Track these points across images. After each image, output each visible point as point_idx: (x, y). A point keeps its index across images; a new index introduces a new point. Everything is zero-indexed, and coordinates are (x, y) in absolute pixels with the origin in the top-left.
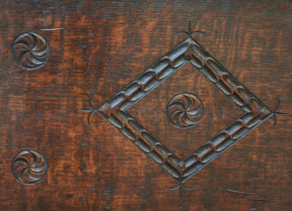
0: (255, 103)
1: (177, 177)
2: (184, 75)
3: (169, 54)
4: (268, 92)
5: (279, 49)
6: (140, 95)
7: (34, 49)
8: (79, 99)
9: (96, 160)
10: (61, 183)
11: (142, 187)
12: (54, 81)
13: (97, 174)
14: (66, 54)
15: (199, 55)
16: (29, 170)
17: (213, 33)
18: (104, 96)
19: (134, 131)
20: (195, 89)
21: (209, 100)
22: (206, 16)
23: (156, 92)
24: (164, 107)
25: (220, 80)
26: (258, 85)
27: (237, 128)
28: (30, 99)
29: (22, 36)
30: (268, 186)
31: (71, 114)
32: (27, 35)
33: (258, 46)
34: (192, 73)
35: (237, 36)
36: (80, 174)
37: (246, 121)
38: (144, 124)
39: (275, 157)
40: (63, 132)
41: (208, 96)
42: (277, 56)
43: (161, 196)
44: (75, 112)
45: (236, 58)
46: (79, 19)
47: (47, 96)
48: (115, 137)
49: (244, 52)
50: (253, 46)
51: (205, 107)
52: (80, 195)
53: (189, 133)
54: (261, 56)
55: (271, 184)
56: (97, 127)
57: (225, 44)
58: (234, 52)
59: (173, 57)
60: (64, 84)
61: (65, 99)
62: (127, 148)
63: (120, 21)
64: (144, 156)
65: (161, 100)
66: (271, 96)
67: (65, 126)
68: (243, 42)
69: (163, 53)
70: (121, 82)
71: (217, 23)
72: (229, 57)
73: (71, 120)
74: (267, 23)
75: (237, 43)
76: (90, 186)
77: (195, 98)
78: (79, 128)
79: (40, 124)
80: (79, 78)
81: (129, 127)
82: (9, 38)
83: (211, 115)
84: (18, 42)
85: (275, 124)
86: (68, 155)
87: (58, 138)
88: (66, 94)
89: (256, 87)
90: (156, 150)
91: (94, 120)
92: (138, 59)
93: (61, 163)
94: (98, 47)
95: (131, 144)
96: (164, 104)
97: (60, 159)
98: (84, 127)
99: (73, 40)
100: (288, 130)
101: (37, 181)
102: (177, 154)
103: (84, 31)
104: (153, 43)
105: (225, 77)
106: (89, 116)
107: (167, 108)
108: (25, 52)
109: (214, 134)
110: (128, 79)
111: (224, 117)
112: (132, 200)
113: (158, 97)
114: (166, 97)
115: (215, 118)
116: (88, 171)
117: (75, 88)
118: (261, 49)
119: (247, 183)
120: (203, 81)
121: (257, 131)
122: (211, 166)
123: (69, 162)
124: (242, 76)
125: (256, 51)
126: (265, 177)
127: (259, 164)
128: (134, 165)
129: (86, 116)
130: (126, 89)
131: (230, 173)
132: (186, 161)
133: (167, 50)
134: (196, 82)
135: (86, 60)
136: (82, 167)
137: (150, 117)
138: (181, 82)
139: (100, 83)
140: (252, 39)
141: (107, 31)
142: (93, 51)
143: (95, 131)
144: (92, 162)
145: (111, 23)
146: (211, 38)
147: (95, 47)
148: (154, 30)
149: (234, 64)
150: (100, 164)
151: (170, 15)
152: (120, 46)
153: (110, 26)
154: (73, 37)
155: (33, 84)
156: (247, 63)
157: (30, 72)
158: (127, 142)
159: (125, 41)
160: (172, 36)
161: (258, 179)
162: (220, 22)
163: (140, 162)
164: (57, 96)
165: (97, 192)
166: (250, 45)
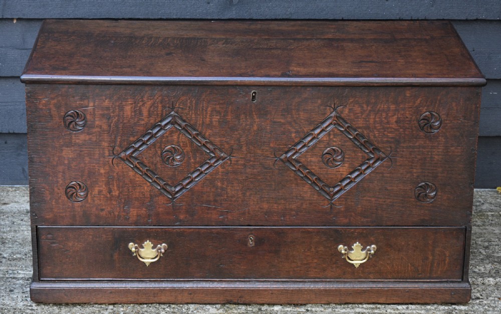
0: (217, 150)
1: (171, 197)
3: (161, 121)
4: (225, 143)
5: (230, 117)
6: (144, 147)
7: (77, 120)
8: (106, 150)
9: (118, 187)
10: (97, 202)
11: (149, 204)
12: (90, 139)
13: (119, 196)
14: (97, 123)
15: (180, 122)
16: (77, 195)
17: (188, 108)
18: (122, 148)
19: (141, 169)
20: (178, 142)
21: (188, 149)
22: (183, 98)
23: (154, 145)
24: (159, 154)
25: (194, 137)
26: (218, 139)
27: (207, 166)
28: (76, 150)
29: (69, 113)
30: (229, 202)
31: (102, 159)
32: (72, 111)
34: (176, 132)
35: (203, 109)
36: (108, 196)
37: (213, 161)
38: (148, 165)
39: (233, 184)
40: (97, 170)
41: (187, 146)
42: (229, 121)
43: (161, 209)
44: (104, 157)
45: (203, 123)
46: (104, 101)
47: (86, 148)
48: (130, 173)
49: (208, 120)
50: (213, 116)
51: (186, 153)
52: (109, 209)
53: (176, 170)
54: (219, 122)
55: (231, 201)
56: (118, 166)
57: (195, 115)
58: (201, 119)
59: (163, 123)
60: (96, 141)
61: (97, 150)
62: (137, 179)
63: (130, 102)
64: (149, 184)
65: (157, 150)
66: (227, 146)
67: (98, 166)
68: (207, 113)
69: (157, 121)
70: (132, 139)
71: (190, 102)
72: (198, 123)
73: (101, 162)
74: (221, 102)
75: (203, 114)
76: (115, 203)
77: (179, 148)
78: (107, 168)
79: (82, 165)
80: (105, 137)
81: (138, 166)
82: (62, 114)
83: (190, 158)
84: (67, 116)
85: (231, 163)
86: (100, 184)
87: (94, 173)
88: (98, 147)
89: (217, 140)
90: (156, 180)
91: (116, 163)
92: (141, 125)
93: (96, 190)
94: (117, 118)
95: (140, 177)
96: (159, 152)
97: (96, 187)
98: (110, 166)
99: (101, 115)
100: (239, 167)
101: (82, 201)
102: (169, 183)
103: (108, 108)
104: (149, 115)
105: (197, 135)
106: (113, 160)
107: (161, 154)
108: (72, 122)
109: (192, 170)
110: (136, 137)
111: (198, 159)
112: (142, 212)
113: (155, 148)
114: (160, 147)
115: (192, 160)
116: (114, 194)
117: (103, 143)
118: (218, 117)
119: (215, 201)
120: (183, 138)
121: (220, 168)
122: (191, 189)
123: (101, 188)
124: (207, 134)
125: (216, 118)
126: (227, 197)
127: (222, 189)
128: (142, 190)
129: (111, 160)
130: (135, 143)
131: (204, 194)
132: (175, 187)
133: (160, 119)
134: (179, 138)
135: (110, 126)
136: (110, 192)
137: (151, 160)
138: (170, 138)
139: (119, 140)
140: (212, 111)
141: (121, 108)
142: (114, 121)
143: (117, 169)
144: (116, 188)
145: (124, 103)
146: (186, 111)
147: (115, 118)
148: (151, 107)
149: (202, 127)
150: (121, 190)
151: (160, 98)
152: (129, 117)
153: (123, 105)
154: (101, 112)
155: (77, 141)
156: (210, 126)
157: (75, 134)
158: (138, 176)
159: (133, 114)
160: (162, 111)
161: (222, 198)
162: (191, 102)
163: (146, 188)
164: (93, 148)
165: (120, 207)
166: (211, 115)
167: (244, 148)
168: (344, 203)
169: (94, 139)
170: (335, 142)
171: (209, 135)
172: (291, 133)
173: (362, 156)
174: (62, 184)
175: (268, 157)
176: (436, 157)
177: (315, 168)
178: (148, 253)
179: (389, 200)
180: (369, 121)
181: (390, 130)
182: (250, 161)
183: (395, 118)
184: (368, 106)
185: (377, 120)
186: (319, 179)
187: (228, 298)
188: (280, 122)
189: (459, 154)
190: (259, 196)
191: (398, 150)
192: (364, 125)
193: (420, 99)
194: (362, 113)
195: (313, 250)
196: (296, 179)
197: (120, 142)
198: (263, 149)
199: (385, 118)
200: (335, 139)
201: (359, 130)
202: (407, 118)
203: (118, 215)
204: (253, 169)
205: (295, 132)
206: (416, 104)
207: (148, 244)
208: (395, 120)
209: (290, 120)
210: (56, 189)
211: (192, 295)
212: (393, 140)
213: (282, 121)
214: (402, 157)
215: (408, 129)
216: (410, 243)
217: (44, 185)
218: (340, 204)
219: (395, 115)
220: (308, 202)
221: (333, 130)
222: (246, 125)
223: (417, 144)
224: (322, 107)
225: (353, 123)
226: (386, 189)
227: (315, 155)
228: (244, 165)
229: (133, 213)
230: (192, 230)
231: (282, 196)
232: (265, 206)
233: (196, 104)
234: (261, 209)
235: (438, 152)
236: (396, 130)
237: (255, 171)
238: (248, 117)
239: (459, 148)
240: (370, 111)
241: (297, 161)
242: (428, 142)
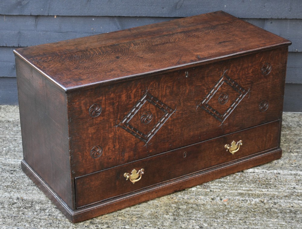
0: (168, 109)
1: (145, 141)
2: (146, 105)
4: (173, 104)
5: (175, 89)
6: (133, 116)
7: (96, 110)
8: (112, 123)
9: (119, 143)
10: (107, 154)
11: (134, 148)
12: (103, 119)
13: (119, 148)
14: (107, 108)
16: (96, 153)
17: (154, 89)
18: (120, 120)
19: (131, 129)
20: (149, 109)
22: (152, 83)
23: (137, 114)
25: (157, 104)
26: (169, 102)
27: (164, 119)
28: (96, 128)
29: (92, 106)
32: (94, 105)
33: (168, 89)
34: (148, 104)
35: (161, 88)
36: (113, 149)
37: (167, 115)
38: (134, 126)
39: (176, 125)
40: (107, 136)
41: (154, 110)
42: (175, 91)
43: (140, 150)
44: (111, 128)
45: (162, 95)
46: (111, 95)
47: (101, 125)
48: (124, 133)
49: (164, 93)
51: (153, 114)
52: (114, 157)
53: (148, 125)
54: (170, 92)
55: (175, 135)
56: (118, 131)
57: (158, 91)
58: (161, 93)
59: (142, 100)
61: (107, 124)
62: (129, 136)
63: (124, 92)
64: (134, 137)
65: (139, 116)
67: (108, 134)
68: (163, 89)
69: (138, 99)
70: (125, 113)
72: (159, 95)
73: (110, 131)
74: (171, 81)
76: (117, 153)
77: (149, 112)
78: (113, 133)
79: (99, 135)
80: (112, 116)
81: (129, 128)
82: (88, 108)
84: (91, 109)
85: (175, 114)
86: (109, 144)
87: (106, 138)
88: (108, 122)
90: (138, 134)
91: (117, 129)
92: (130, 104)
93: (107, 148)
94: (118, 103)
97: (107, 146)
99: (109, 103)
100: (180, 115)
101: (99, 156)
102: (145, 133)
103: (113, 99)
104: (135, 98)
107: (141, 118)
108: (93, 111)
109: (156, 123)
110: (128, 112)
111: (159, 116)
112: (131, 154)
114: (140, 114)
115: (156, 118)
116: (116, 147)
117: (111, 120)
118: (169, 90)
119: (168, 137)
120: (152, 106)
122: (156, 134)
123: (110, 146)
124: (164, 101)
125: (168, 91)
126: (174, 133)
127: (171, 130)
128: (131, 141)
129: (115, 128)
130: (127, 115)
131: (162, 135)
132: (148, 135)
133: (140, 98)
134: (149, 107)
135: (114, 109)
136: (114, 147)
137: (136, 123)
138: (145, 108)
139: (119, 116)
140: (166, 87)
141: (120, 97)
142: (116, 105)
143: (118, 133)
144: (117, 144)
145: (121, 94)
146: (153, 91)
147: (116, 103)
148: (135, 92)
149: (161, 97)
150: (120, 144)
151: (140, 86)
152: (124, 101)
153: (121, 95)
154: (109, 102)
155: (96, 122)
156: (165, 96)
157: (95, 118)
158: (129, 134)
159: (126, 98)
160: (141, 93)
161: (171, 135)
162: (156, 84)
163: (133, 140)
164: (105, 124)
165: (119, 154)
166: (166, 90)
167: (182, 104)
168: (228, 122)
169: (106, 118)
170: (225, 90)
171: (165, 101)
172: (204, 90)
173: (236, 94)
174: (88, 149)
175: (194, 106)
176: (269, 86)
177: (215, 107)
178: (134, 176)
179: (248, 115)
180: (239, 75)
181: (249, 77)
182: (185, 110)
183: (251, 70)
184: (239, 67)
185: (243, 73)
186: (217, 112)
187: (175, 189)
188: (199, 85)
189: (278, 82)
190: (188, 129)
191: (252, 87)
192: (238, 78)
193: (262, 57)
194: (236, 71)
195: (213, 151)
196: (206, 115)
197: (120, 117)
198: (191, 103)
199: (247, 71)
200: (224, 89)
201: (235, 81)
202: (256, 69)
203: (119, 159)
204: (186, 115)
205: (206, 89)
206: (261, 61)
207: (134, 171)
208: (251, 72)
209: (203, 83)
210: (85, 153)
211: (157, 193)
212: (250, 82)
213: (200, 84)
214: (254, 90)
215: (257, 75)
216: (256, 134)
217: (78, 153)
218: (226, 123)
219: (251, 69)
220: (212, 125)
221: (223, 84)
222: (183, 91)
223: (261, 82)
224: (218, 73)
225: (233, 77)
226: (247, 109)
227: (216, 99)
228: (182, 114)
229: (126, 155)
230: (156, 157)
231: (200, 126)
232: (192, 133)
233: (159, 85)
234: (190, 135)
235: (269, 84)
236: (252, 76)
237: (187, 115)
238: (184, 86)
239: (278, 79)
240: (240, 69)
241: (207, 105)
242: (265, 80)
